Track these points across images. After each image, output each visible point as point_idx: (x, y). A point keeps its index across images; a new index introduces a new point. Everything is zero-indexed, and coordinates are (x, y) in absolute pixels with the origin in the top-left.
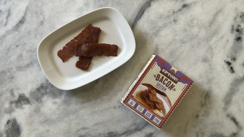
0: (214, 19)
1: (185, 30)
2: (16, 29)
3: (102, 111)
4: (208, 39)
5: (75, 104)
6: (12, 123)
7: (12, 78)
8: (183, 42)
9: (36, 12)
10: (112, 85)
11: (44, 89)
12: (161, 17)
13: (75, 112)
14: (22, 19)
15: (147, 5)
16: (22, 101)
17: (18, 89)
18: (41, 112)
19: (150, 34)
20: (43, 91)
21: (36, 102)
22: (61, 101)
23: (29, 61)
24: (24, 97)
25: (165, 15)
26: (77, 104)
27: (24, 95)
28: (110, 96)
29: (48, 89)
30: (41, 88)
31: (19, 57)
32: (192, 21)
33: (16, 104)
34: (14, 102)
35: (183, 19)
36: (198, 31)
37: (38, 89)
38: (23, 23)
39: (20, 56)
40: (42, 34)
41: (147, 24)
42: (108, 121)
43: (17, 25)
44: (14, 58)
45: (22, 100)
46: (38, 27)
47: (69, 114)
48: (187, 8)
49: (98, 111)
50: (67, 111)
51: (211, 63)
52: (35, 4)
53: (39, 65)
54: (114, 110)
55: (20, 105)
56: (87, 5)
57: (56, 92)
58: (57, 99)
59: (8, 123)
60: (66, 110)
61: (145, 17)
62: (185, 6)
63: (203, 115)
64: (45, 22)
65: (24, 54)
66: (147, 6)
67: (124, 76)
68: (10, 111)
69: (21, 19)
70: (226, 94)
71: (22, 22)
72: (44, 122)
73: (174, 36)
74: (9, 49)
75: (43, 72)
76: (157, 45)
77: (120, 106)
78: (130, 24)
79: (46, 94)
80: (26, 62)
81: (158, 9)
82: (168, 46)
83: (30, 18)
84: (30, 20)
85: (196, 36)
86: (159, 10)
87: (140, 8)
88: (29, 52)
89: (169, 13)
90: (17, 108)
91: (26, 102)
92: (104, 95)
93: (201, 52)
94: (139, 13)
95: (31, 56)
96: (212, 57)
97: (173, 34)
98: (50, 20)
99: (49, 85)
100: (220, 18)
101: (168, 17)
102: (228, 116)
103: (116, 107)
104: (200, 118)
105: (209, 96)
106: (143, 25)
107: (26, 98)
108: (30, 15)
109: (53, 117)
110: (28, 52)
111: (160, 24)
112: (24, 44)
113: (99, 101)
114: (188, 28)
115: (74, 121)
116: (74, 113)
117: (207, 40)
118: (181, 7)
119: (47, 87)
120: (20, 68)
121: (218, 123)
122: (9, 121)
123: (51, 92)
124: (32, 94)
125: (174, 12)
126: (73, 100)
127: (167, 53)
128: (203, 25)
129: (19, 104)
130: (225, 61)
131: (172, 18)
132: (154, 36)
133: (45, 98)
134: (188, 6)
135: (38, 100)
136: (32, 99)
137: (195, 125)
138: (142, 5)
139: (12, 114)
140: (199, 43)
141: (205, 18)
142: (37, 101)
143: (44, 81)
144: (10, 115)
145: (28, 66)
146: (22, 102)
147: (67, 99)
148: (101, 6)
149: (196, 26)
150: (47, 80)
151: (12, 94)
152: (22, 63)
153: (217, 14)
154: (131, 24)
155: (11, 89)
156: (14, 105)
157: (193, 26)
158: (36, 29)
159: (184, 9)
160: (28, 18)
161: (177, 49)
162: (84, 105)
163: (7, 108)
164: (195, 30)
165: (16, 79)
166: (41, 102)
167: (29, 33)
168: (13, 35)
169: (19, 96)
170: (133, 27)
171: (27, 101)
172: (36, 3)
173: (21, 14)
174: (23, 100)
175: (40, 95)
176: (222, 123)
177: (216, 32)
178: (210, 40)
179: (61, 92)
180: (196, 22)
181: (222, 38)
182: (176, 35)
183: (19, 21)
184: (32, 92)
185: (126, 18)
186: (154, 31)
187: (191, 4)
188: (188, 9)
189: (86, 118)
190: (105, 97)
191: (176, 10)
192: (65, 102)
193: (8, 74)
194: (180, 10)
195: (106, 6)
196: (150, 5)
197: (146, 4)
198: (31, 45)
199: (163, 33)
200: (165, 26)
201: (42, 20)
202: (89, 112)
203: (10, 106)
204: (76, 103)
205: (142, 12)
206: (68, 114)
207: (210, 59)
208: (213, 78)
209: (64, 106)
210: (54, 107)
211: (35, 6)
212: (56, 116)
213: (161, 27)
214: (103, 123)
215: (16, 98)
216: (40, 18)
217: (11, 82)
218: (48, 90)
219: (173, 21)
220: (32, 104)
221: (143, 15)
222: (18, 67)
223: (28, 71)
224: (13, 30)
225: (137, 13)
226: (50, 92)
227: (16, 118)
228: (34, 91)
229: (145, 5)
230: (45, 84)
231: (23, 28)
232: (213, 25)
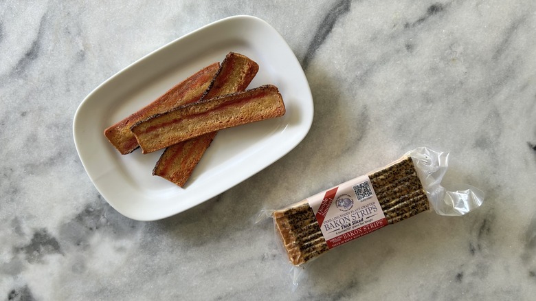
0: (506, 41)
1: (434, 70)
2: (19, 73)
3: (232, 267)
4: (489, 91)
5: (168, 251)
6: (20, 297)
7: (14, 192)
8: (428, 99)
9: (67, 29)
10: (254, 206)
11: (93, 217)
12: (374, 39)
13: (169, 269)
14: (33, 47)
15: (342, 7)
16: (41, 246)
17: (30, 217)
18: (87, 271)
19: (348, 79)
20: (90, 221)
21: (74, 248)
22: (136, 244)
23: (54, 150)
24: (45, 236)
25: (385, 33)
26: (173, 251)
27: (45, 232)
28: (251, 231)
29: (102, 217)
30: (86, 216)
31: (28, 140)
32: (451, 46)
33: (27, 252)
34: (22, 249)
35: (429, 42)
36: (465, 70)
37: (80, 218)
38: (36, 56)
39: (33, 139)
40: (83, 83)
41: (340, 56)
42: (248, 290)
43: (21, 62)
44: (17, 143)
45: (41, 243)
46: (72, 67)
47: (155, 276)
48: (439, 14)
49: (224, 267)
50: (148, 268)
51: (496, 149)
52: (62, 9)
53: (77, 161)
54: (262, 265)
55: (37, 254)
56: (191, 9)
57: (122, 226)
58: (124, 240)
59: (10, 298)
60: (147, 266)
61: (335, 39)
62: (434, 9)
63: (474, 274)
64: (89, 55)
65: (42, 133)
66: (339, 11)
67: (285, 184)
68: (14, 270)
69: (30, 46)
70: (529, 224)
71: (32, 54)
72: (96, 294)
73: (406, 85)
74: (3, 121)
75: (88, 177)
76: (365, 107)
77: (275, 256)
78: (298, 57)
79: (97, 228)
80: (46, 154)
81: (367, 18)
82: (393, 109)
83: (52, 44)
84: (53, 50)
85: (461, 83)
86: (369, 20)
87: (324, 16)
88: (54, 128)
89: (395, 28)
90: (29, 262)
91: (50, 247)
92: (238, 230)
93: (473, 123)
94: (321, 27)
95: (58, 139)
96: (498, 136)
97: (404, 80)
98: (101, 50)
99: (106, 208)
100: (521, 39)
101: (393, 37)
102: (532, 274)
103: (266, 257)
104: (467, 280)
105: (489, 230)
106: (331, 57)
107: (51, 237)
108: (51, 37)
109: (117, 283)
110: (51, 128)
111: (374, 55)
112: (41, 109)
113: (225, 243)
114: (441, 65)
115: (167, 291)
116: (167, 273)
117: (488, 95)
118: (426, 12)
119: (100, 211)
120: (32, 168)
121: (508, 292)
122: (13, 292)
123: (111, 225)
124: (65, 228)
125: (407, 26)
126: (164, 243)
127: (389, 125)
128: (478, 56)
129: (35, 253)
130: (530, 145)
131: (402, 41)
132: (357, 86)
133: (96, 238)
134: (442, 9)
135: (80, 242)
136: (65, 241)
137: (454, 296)
138: (329, 7)
139: (20, 276)
140: (467, 102)
141: (486, 40)
142: (78, 245)
143: (92, 199)
144: (15, 279)
145: (52, 162)
146: (42, 249)
147: (150, 239)
148: (227, 12)
149: (462, 59)
150: (99, 196)
151: (18, 231)
152: (36, 155)
153: (513, 28)
154: (302, 56)
155: (13, 218)
156: (22, 256)
157: (453, 60)
158: (67, 72)
159: (432, 18)
160: (47, 45)
161: (413, 116)
162: (189, 254)
163: (8, 262)
164: (459, 69)
165: (25, 193)
166: (87, 247)
167: (51, 81)
168: (13, 88)
169: (33, 233)
170: (307, 65)
171: (54, 245)
172: (65, 7)
173: (31, 36)
174: (44, 244)
175: (83, 230)
176: (518, 291)
177: (510, 74)
178: (494, 92)
179: (134, 224)
180: (460, 49)
181: (524, 87)
182: (413, 81)
183: (25, 51)
184: (65, 225)
185: (288, 41)
186: (358, 73)
187: (449, 5)
188: (441, 17)
189: (194, 283)
190: (238, 234)
191: (413, 20)
192: (144, 247)
193: (6, 182)
194: (422, 20)
195: (239, 13)
196: (347, 9)
197: (339, 6)
198: (58, 112)
199: (380, 77)
200: (384, 60)
201: (82, 48)
202: (201, 270)
203: (13, 258)
204: (171, 250)
205: (327, 27)
206: (152, 275)
207: (495, 139)
208: (499, 186)
209: (141, 256)
210: (118, 259)
211: (63, 15)
212: (124, 279)
213: (374, 63)
214: (235, 294)
215: (28, 239)
216: (77, 44)
217: (12, 200)
218: (103, 220)
219: (405, 49)
220: (65, 252)
221: (330, 34)
222: (28, 165)
223: (52, 174)
224: (11, 75)
225: (314, 29)
226: (109, 224)
227: (29, 286)
228: (69, 221)
229: (335, 9)
230: (94, 205)
231: (37, 69)
232: (503, 56)
